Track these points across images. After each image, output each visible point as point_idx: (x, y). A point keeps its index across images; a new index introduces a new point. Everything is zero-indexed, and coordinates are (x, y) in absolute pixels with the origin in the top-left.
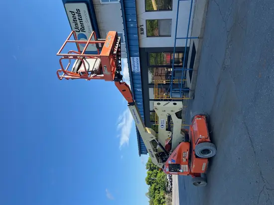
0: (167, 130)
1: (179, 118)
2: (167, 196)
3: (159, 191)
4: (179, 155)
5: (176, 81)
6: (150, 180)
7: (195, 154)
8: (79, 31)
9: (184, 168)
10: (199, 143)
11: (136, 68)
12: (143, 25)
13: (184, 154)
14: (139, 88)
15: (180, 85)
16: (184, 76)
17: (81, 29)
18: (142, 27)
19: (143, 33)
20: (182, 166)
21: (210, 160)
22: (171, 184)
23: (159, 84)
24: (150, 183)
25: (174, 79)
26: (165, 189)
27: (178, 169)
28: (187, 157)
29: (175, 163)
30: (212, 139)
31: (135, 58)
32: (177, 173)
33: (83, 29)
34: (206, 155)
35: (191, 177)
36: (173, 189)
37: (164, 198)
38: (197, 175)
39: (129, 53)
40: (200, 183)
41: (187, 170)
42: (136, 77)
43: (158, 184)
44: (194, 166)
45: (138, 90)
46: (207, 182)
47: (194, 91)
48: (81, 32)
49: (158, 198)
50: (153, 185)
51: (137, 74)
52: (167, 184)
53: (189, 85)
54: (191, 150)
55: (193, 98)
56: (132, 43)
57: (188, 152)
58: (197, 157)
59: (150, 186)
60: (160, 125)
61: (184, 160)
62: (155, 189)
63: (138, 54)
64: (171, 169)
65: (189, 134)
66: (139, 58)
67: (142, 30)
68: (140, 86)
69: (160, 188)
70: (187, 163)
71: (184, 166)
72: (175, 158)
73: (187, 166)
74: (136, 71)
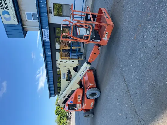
0: (67, 80)
1: (75, 71)
2: (68, 121)
3: (63, 118)
4: (76, 98)
5: (74, 48)
6: (58, 112)
7: (86, 97)
8: (3, 9)
9: (79, 106)
10: (89, 89)
11: (46, 37)
12: (51, 7)
13: (79, 97)
14: (49, 51)
15: (77, 50)
16: (79, 45)
17: (5, 7)
18: (50, 8)
19: (51, 13)
20: (77, 105)
21: (96, 100)
22: (71, 114)
23: (62, 50)
24: (58, 114)
25: (73, 47)
26: (67, 117)
27: (75, 108)
28: (81, 99)
29: (73, 103)
30: (98, 86)
31: (46, 30)
32: (74, 110)
33: (6, 7)
34: (93, 97)
35: (83, 112)
36: (72, 116)
37: (66, 122)
38: (87, 110)
39: (41, 26)
40: (89, 115)
41: (81, 108)
42: (46, 44)
43: (63, 114)
44: (85, 105)
45: (48, 53)
46: (93, 114)
47: (85, 54)
48: (5, 10)
49: (63, 123)
50: (60, 115)
51: (47, 42)
52: (68, 114)
53: (83, 50)
54: (84, 94)
55: (84, 59)
56: (43, 19)
57: (81, 95)
58: (87, 98)
59: (57, 116)
60: (62, 77)
61: (79, 101)
62: (61, 117)
63: (47, 27)
64: (70, 108)
65: (83, 82)
66: (48, 30)
67: (51, 10)
68: (50, 50)
69: (64, 116)
70: (81, 103)
71: (79, 105)
72: (73, 100)
73: (81, 105)
74: (47, 40)
